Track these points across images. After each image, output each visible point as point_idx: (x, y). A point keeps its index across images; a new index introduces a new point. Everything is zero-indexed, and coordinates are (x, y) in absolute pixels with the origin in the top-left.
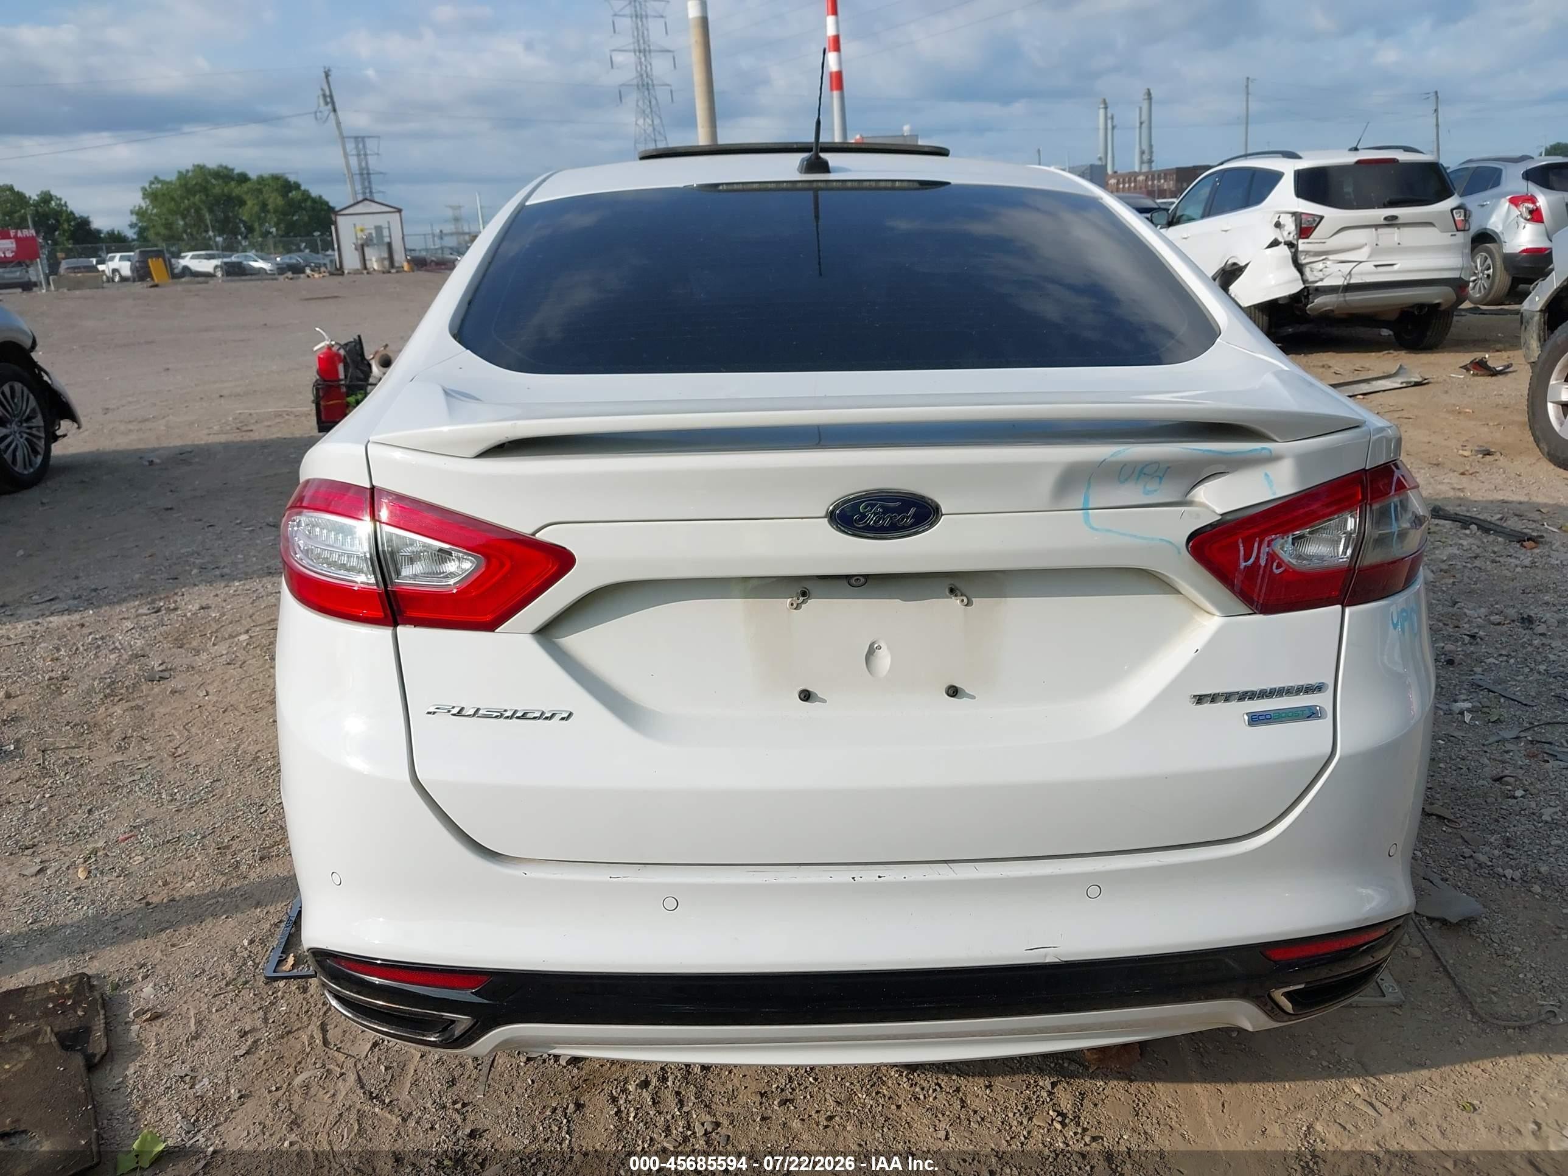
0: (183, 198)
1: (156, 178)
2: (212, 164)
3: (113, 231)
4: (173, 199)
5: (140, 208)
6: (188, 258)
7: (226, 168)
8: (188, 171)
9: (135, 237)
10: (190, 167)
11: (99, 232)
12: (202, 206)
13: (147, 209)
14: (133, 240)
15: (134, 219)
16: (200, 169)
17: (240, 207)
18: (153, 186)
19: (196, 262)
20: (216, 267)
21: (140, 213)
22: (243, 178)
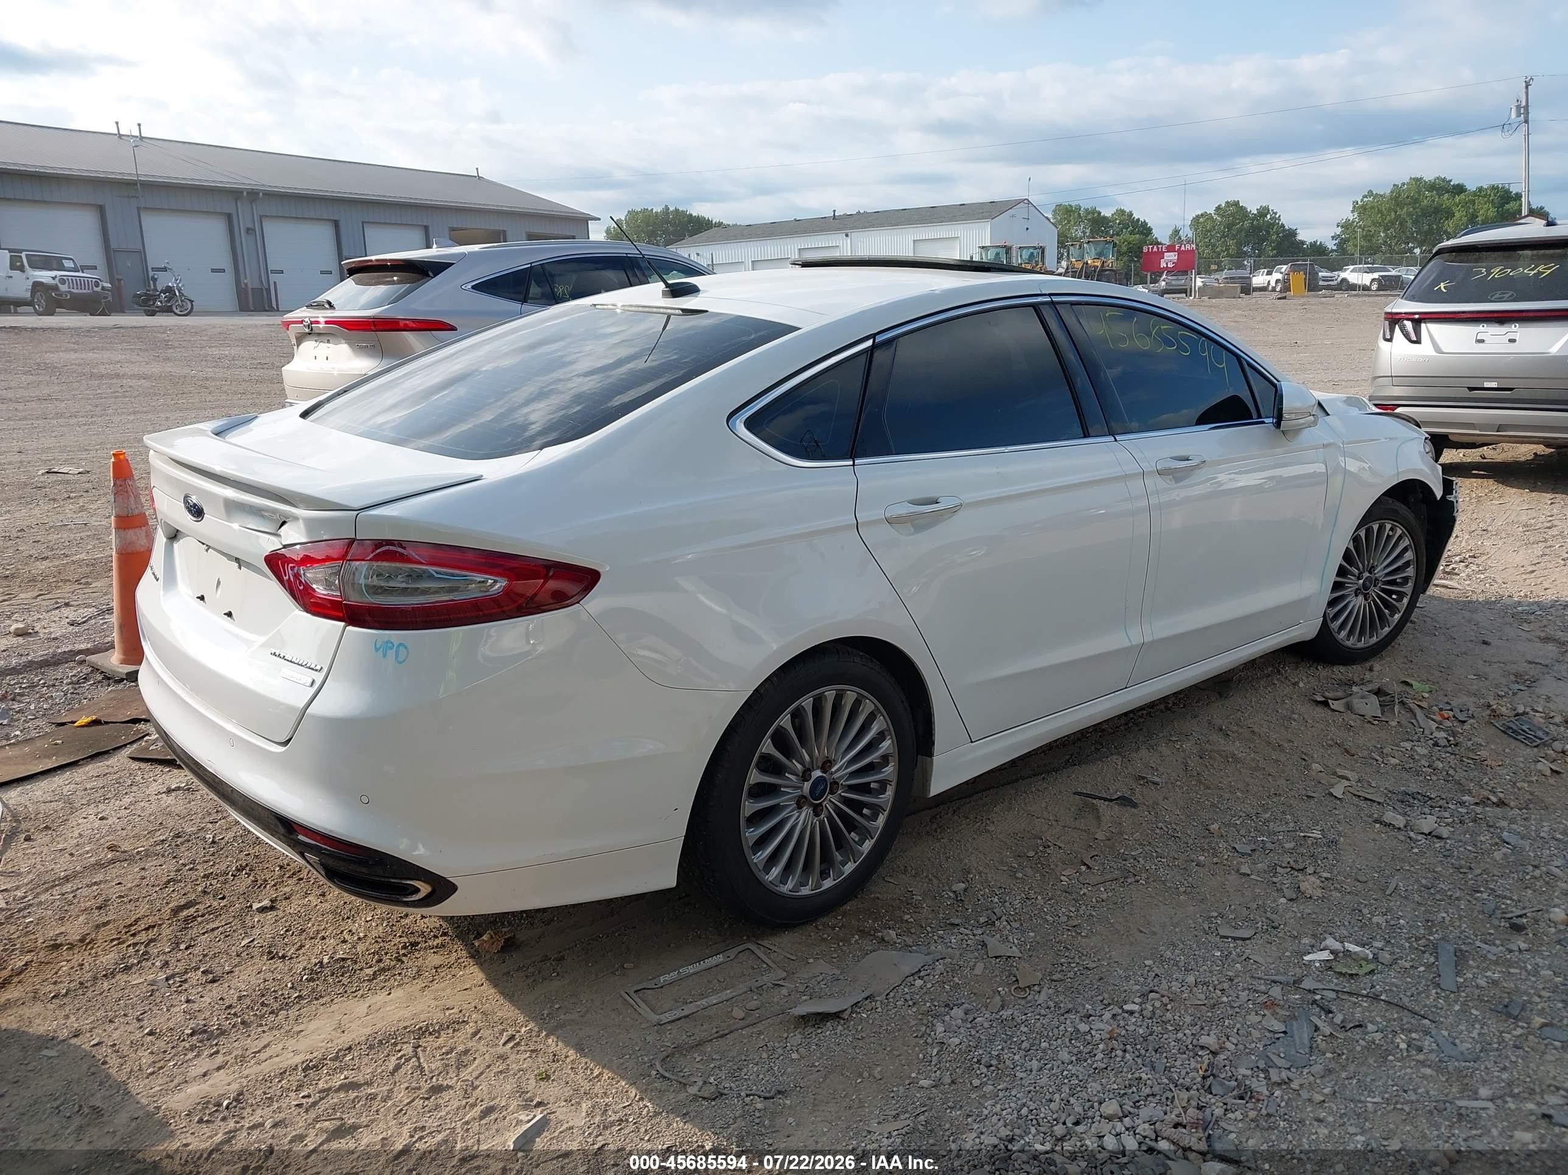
0: (1389, 210)
1: (1370, 192)
2: (1429, 176)
3: (1315, 242)
4: (1380, 211)
5: (1348, 220)
6: (1348, 271)
7: (1444, 180)
8: (1403, 184)
9: (1335, 248)
10: (1407, 180)
11: (1303, 243)
12: (1407, 219)
13: (1353, 222)
14: (1333, 251)
15: (1339, 230)
16: (1418, 180)
17: (1447, 219)
18: (1365, 199)
19: (1355, 275)
20: (1373, 280)
21: (1346, 226)
22: (1460, 189)
